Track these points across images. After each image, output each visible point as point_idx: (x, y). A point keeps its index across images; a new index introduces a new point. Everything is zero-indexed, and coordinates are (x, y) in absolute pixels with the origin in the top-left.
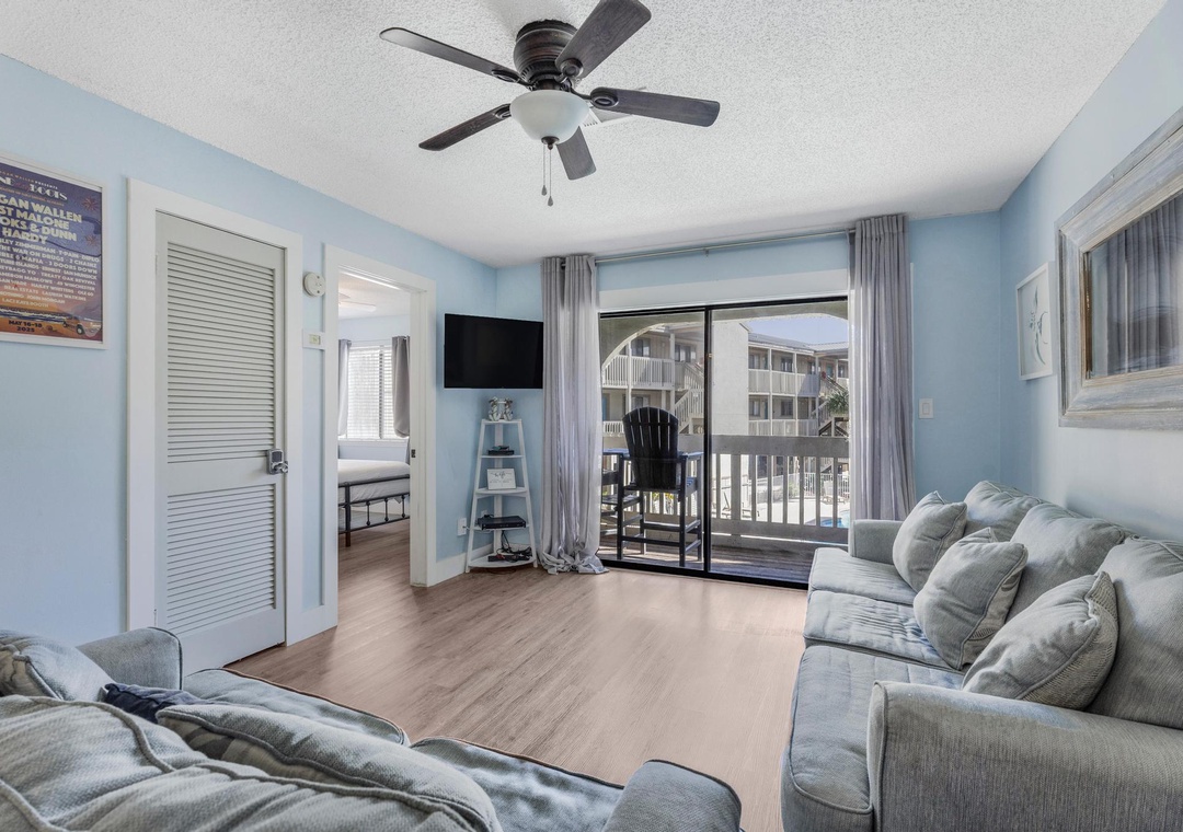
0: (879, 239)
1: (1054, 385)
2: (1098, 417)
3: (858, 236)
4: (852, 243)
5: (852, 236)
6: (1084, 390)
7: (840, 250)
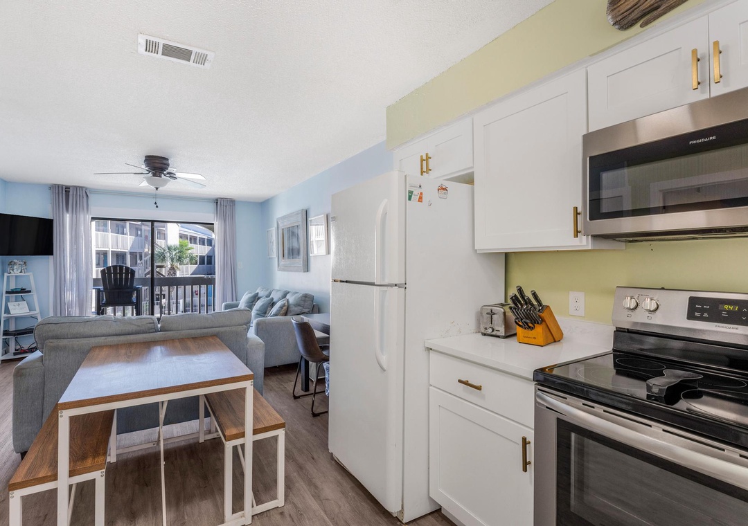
0: (226, 206)
1: (276, 259)
2: (285, 269)
3: (219, 203)
4: (217, 205)
5: (217, 203)
6: (283, 262)
7: (212, 206)
